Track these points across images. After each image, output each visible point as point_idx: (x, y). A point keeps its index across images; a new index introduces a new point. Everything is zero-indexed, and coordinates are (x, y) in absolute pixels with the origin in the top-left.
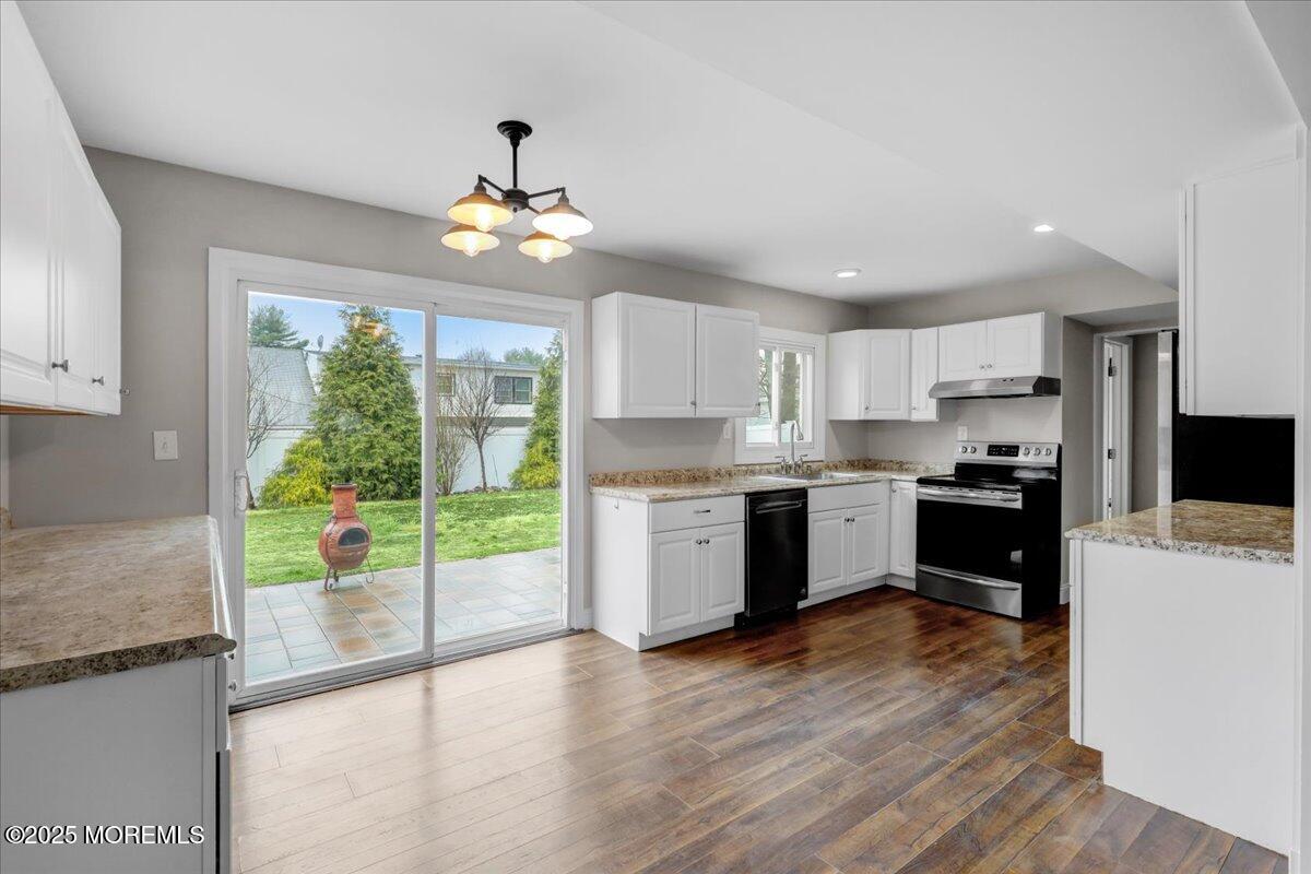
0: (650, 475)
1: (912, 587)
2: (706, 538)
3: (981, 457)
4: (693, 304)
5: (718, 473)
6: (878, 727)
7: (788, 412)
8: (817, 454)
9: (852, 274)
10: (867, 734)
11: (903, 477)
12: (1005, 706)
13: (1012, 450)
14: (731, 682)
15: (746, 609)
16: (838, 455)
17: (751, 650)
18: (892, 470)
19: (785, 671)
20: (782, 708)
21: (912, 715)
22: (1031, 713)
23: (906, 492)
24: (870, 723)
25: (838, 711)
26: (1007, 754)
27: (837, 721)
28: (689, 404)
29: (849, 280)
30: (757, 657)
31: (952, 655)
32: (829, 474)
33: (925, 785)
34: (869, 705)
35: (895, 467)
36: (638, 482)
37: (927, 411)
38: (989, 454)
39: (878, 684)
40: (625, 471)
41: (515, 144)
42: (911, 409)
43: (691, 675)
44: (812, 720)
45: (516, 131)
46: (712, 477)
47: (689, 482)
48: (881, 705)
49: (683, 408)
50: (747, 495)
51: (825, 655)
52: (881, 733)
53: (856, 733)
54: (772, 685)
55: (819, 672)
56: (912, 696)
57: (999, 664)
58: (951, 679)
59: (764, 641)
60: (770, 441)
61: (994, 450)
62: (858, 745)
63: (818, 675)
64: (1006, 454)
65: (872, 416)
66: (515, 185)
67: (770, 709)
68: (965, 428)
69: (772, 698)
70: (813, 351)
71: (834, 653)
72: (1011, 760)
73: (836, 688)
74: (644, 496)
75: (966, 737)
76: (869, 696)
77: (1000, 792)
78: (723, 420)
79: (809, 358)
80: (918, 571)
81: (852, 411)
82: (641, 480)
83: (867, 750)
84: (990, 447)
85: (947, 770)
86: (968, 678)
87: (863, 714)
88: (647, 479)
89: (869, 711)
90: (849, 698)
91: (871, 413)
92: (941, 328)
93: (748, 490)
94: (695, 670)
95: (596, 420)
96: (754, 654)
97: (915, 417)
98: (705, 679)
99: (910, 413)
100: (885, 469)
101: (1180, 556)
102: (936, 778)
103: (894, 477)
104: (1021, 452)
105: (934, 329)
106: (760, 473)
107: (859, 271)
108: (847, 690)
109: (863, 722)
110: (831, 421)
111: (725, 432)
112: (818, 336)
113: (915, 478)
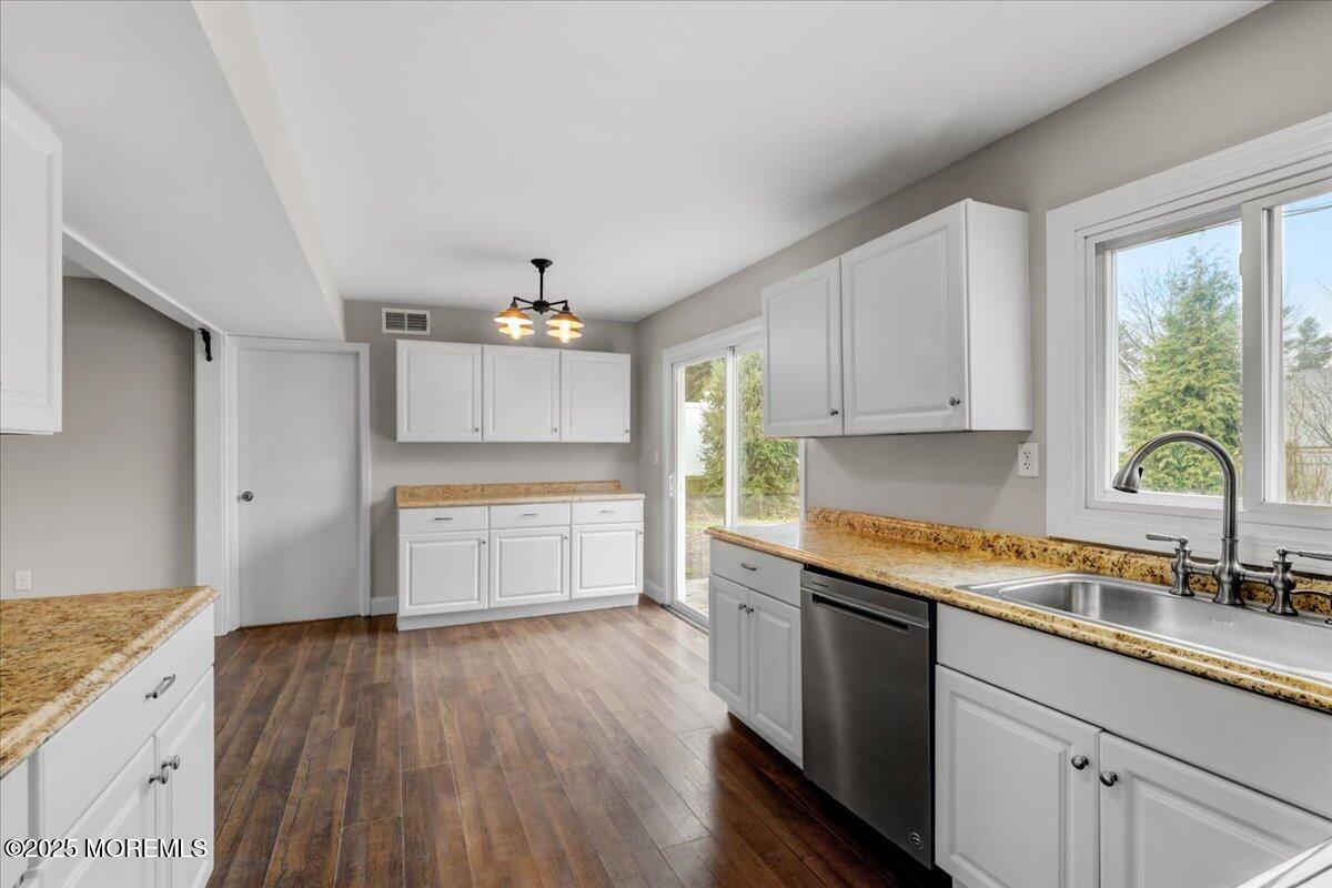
6: (445, 808)
10: (441, 796)
24: (459, 808)
25: (503, 797)
27: (483, 788)
34: (494, 824)
41: (542, 271)
45: (541, 264)
52: (434, 806)
53: (450, 790)
66: (541, 297)
89: (482, 818)
111: (1021, 460)
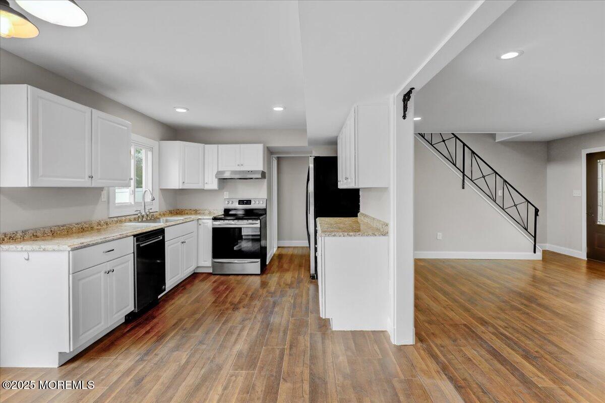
1: (210, 271)
2: (112, 269)
3: (235, 205)
4: (91, 108)
5: (99, 224)
6: (246, 347)
7: (139, 184)
8: (156, 208)
9: (184, 111)
10: (245, 352)
11: (205, 217)
12: (283, 313)
13: (248, 202)
14: (151, 357)
15: (135, 307)
16: (164, 209)
17: (148, 332)
18: (191, 214)
19: (178, 337)
20: (194, 360)
21: (255, 333)
22: (293, 312)
23: (206, 224)
24: (241, 346)
25: (222, 346)
26: (299, 333)
27: (227, 352)
28: (87, 177)
29: (180, 114)
30: (155, 335)
31: (248, 298)
32: (165, 219)
33: (285, 364)
34: (234, 337)
35: (193, 212)
36: (37, 236)
37: (213, 184)
38: (239, 204)
39: (230, 324)
42: (204, 183)
43: (117, 366)
44: (214, 358)
46: (96, 227)
47: (79, 232)
48: (239, 334)
49: (83, 180)
50: (134, 236)
51: (193, 319)
52: (250, 349)
53: (240, 355)
54: (177, 348)
55: (197, 330)
56: (249, 324)
57: (267, 296)
58: (256, 310)
59: (152, 324)
60: (128, 201)
61: (241, 202)
62: (245, 360)
63: (198, 332)
64: (246, 204)
65: (186, 187)
67: (187, 362)
68: (228, 193)
69: (184, 356)
70: (152, 149)
71: (197, 316)
72: (302, 336)
73: (213, 335)
74: (67, 246)
75: (281, 334)
76: (230, 333)
77: (310, 351)
78: (101, 189)
79: (150, 154)
80: (213, 263)
81: (175, 183)
83: (250, 361)
84: (239, 201)
85: (287, 352)
86: (262, 307)
87: (235, 342)
88: (44, 233)
89: (237, 340)
90: (223, 337)
91: (185, 184)
92: (219, 145)
93: (135, 233)
94: (118, 361)
96: (152, 334)
97: (207, 187)
98: (130, 364)
99: (204, 185)
100: (187, 214)
101: (355, 238)
102: (286, 358)
103: (200, 217)
104: (253, 202)
105: (216, 145)
106: (125, 221)
107: (188, 109)
108: (218, 333)
109: (238, 347)
110: (161, 190)
111: (102, 196)
112: (155, 142)
113: (211, 217)
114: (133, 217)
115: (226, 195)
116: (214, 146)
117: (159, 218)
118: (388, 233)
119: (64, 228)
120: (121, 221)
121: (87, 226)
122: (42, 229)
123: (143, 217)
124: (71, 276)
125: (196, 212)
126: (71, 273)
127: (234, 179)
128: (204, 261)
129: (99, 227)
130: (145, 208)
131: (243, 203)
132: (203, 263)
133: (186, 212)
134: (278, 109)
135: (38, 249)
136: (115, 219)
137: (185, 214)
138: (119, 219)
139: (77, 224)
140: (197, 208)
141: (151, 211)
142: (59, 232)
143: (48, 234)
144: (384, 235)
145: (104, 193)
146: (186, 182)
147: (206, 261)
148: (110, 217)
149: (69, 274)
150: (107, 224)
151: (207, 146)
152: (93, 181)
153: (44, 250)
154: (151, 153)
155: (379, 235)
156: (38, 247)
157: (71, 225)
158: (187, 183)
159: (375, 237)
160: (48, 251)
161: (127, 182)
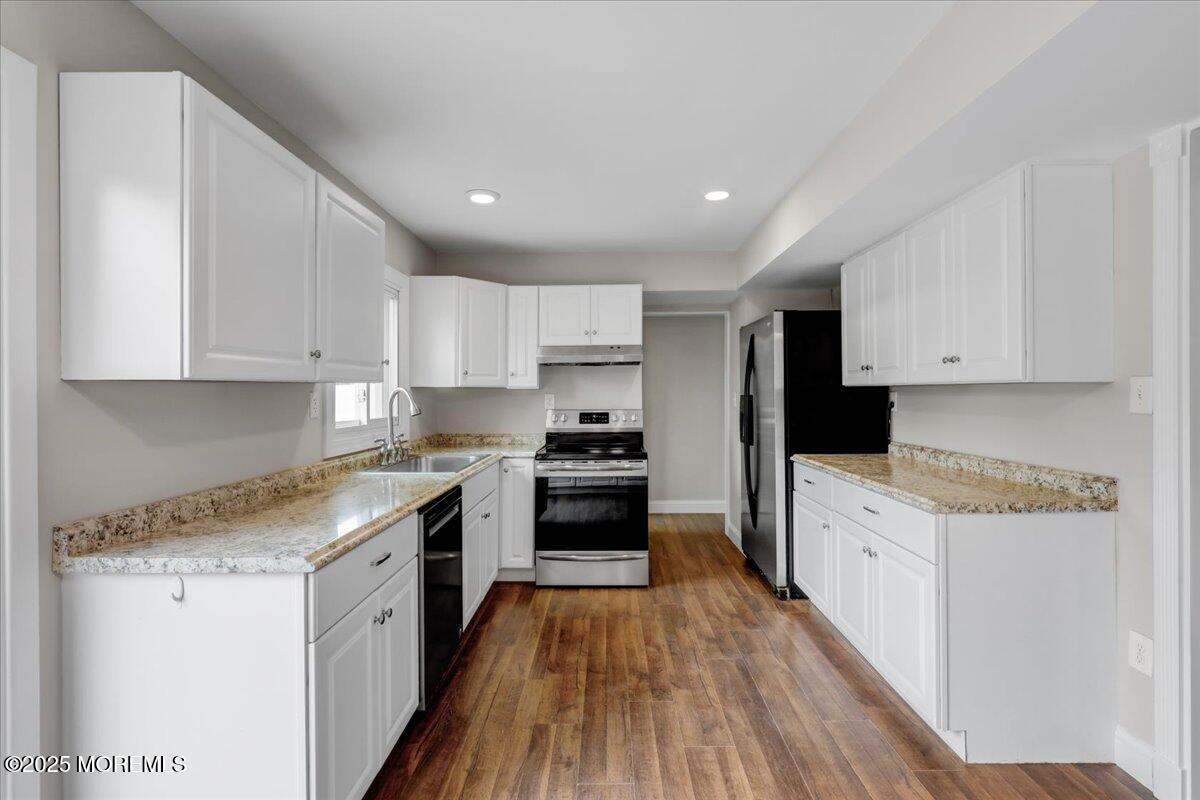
0: (204, 501)
1: (531, 577)
2: (386, 608)
3: (573, 426)
5: (308, 477)
9: (490, 200)
11: (517, 454)
13: (603, 417)
15: (421, 699)
23: (520, 470)
28: (307, 355)
29: (479, 207)
35: (474, 442)
36: (182, 521)
37: (529, 377)
38: (581, 422)
40: (148, 499)
42: (506, 375)
46: (302, 486)
49: (298, 361)
50: (420, 510)
51: (569, 726)
61: (585, 417)
64: (598, 421)
68: (552, 396)
70: (397, 295)
71: (576, 716)
73: (657, 784)
79: (393, 306)
80: (536, 560)
81: (445, 374)
82: (186, 514)
84: (581, 414)
88: (198, 509)
91: (469, 377)
92: (541, 288)
93: (421, 503)
95: (75, 384)
97: (512, 384)
99: (507, 379)
100: (461, 444)
103: (505, 454)
104: (612, 418)
105: (536, 288)
106: (355, 467)
107: (497, 196)
110: (415, 389)
111: (311, 405)
112: (405, 277)
113: (534, 454)
114: (368, 455)
115: (550, 401)
116: (530, 291)
117: (417, 457)
118: (1116, 502)
119: (241, 491)
120: (347, 468)
121: (286, 483)
122: (190, 498)
123: (389, 455)
124: (312, 647)
125: (482, 441)
126: (311, 639)
127: (568, 364)
128: (515, 556)
129: (309, 485)
130: (392, 433)
131: (591, 419)
132: (512, 559)
133: (459, 440)
134: (717, 196)
135: (213, 569)
136: (337, 463)
137: (455, 446)
138: (345, 461)
139: (266, 479)
140: (485, 432)
141: (402, 439)
142: (228, 504)
143: (206, 512)
144: (1107, 509)
145: (316, 396)
146: (470, 372)
147: (519, 556)
148: (328, 456)
149: (307, 642)
150: (323, 476)
151: (514, 290)
152: (318, 366)
153: (233, 571)
154: (396, 302)
155: (1094, 510)
156: (216, 561)
157: (251, 481)
158: (473, 375)
159: (1082, 514)
160: (243, 572)
161: (375, 369)
